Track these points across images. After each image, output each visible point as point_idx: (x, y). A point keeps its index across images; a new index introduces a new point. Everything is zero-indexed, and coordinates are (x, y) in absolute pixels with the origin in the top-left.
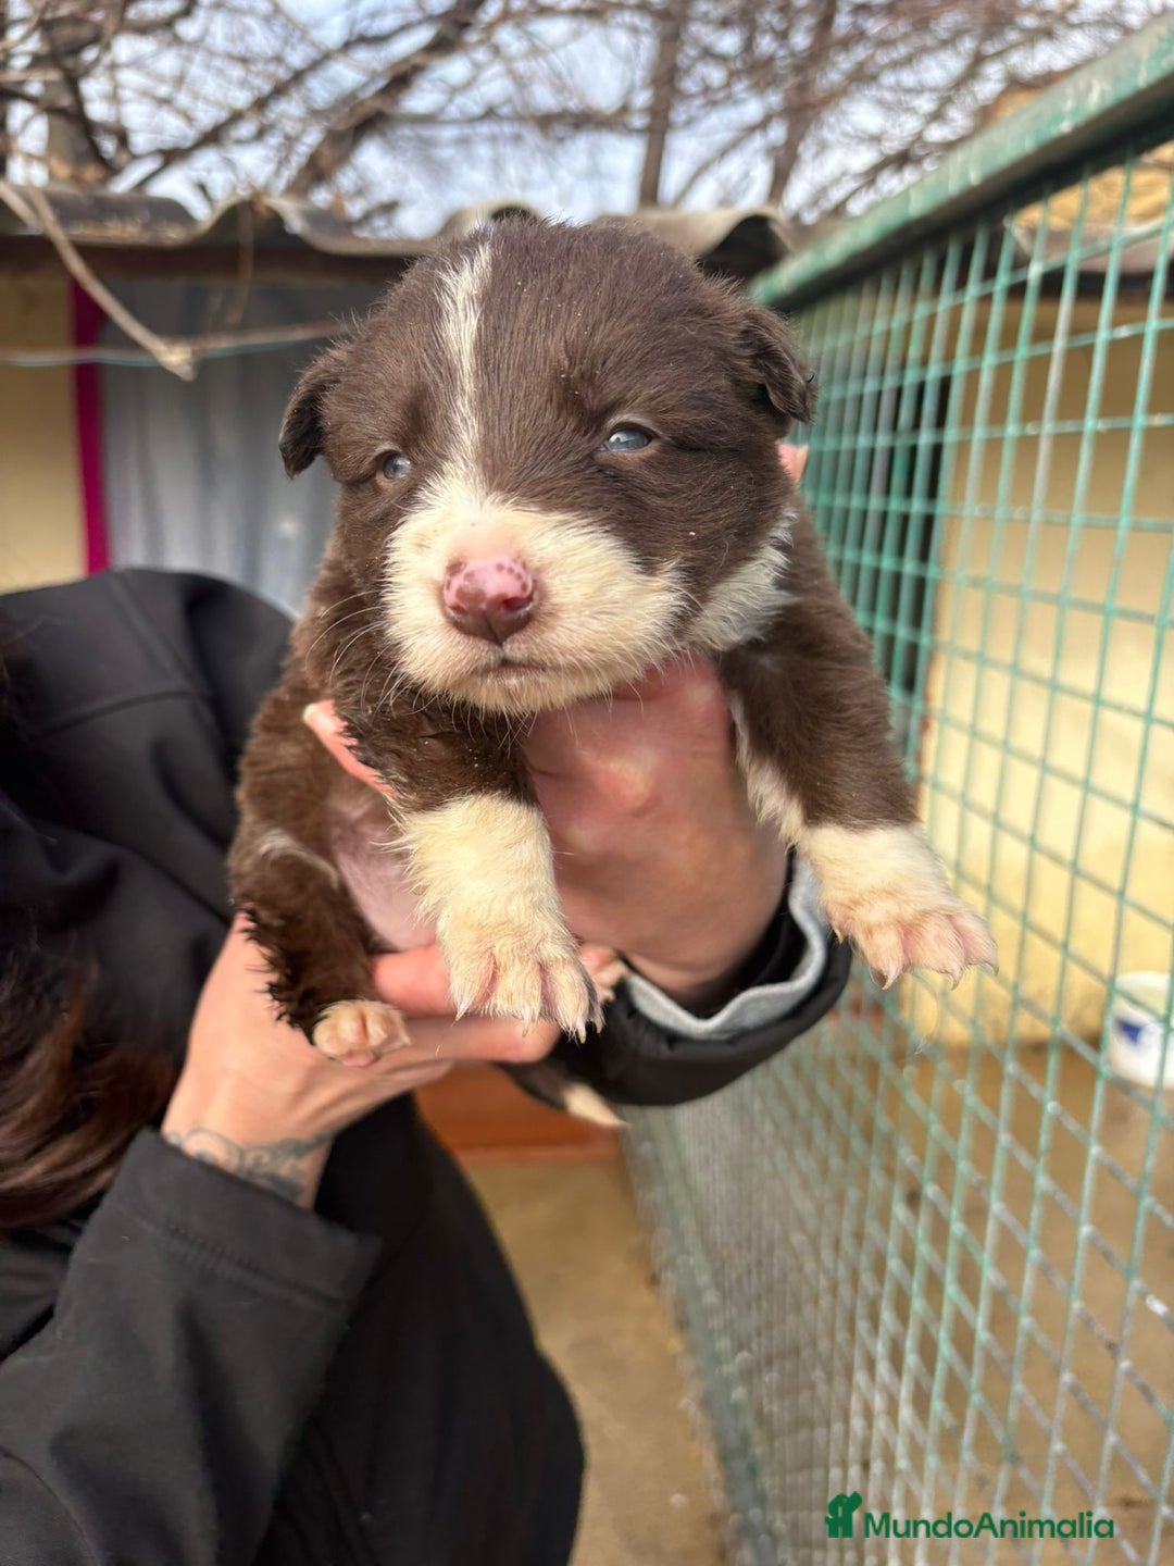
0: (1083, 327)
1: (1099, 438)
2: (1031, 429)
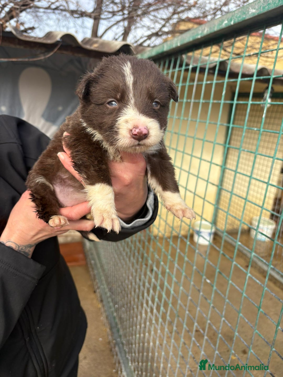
0: (200, 80)
1: (203, 104)
2: (189, 101)
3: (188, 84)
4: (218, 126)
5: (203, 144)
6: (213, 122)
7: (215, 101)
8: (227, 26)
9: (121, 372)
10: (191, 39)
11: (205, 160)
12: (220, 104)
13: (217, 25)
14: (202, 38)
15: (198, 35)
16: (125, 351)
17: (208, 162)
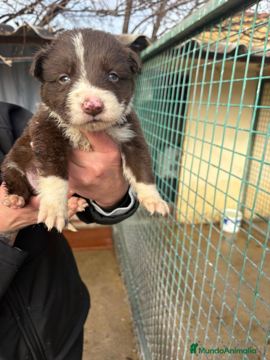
1: (205, 85)
2: (193, 84)
3: (192, 68)
4: (217, 106)
5: (205, 126)
6: (213, 103)
7: (215, 82)
8: (222, 4)
9: (140, 352)
10: (193, 22)
11: (207, 142)
12: (219, 84)
13: (213, 4)
14: (202, 19)
15: (198, 17)
16: (144, 332)
17: (209, 143)
